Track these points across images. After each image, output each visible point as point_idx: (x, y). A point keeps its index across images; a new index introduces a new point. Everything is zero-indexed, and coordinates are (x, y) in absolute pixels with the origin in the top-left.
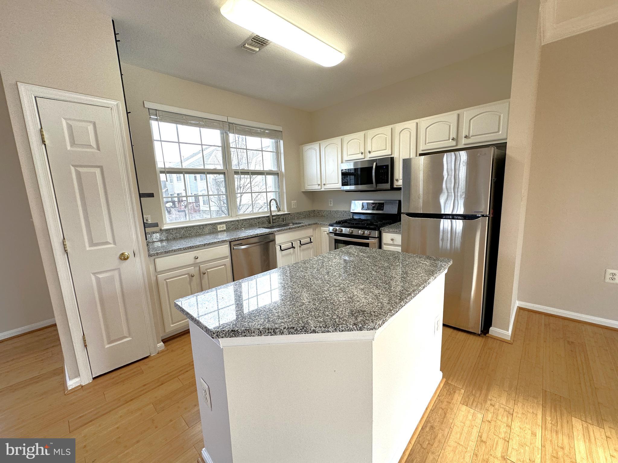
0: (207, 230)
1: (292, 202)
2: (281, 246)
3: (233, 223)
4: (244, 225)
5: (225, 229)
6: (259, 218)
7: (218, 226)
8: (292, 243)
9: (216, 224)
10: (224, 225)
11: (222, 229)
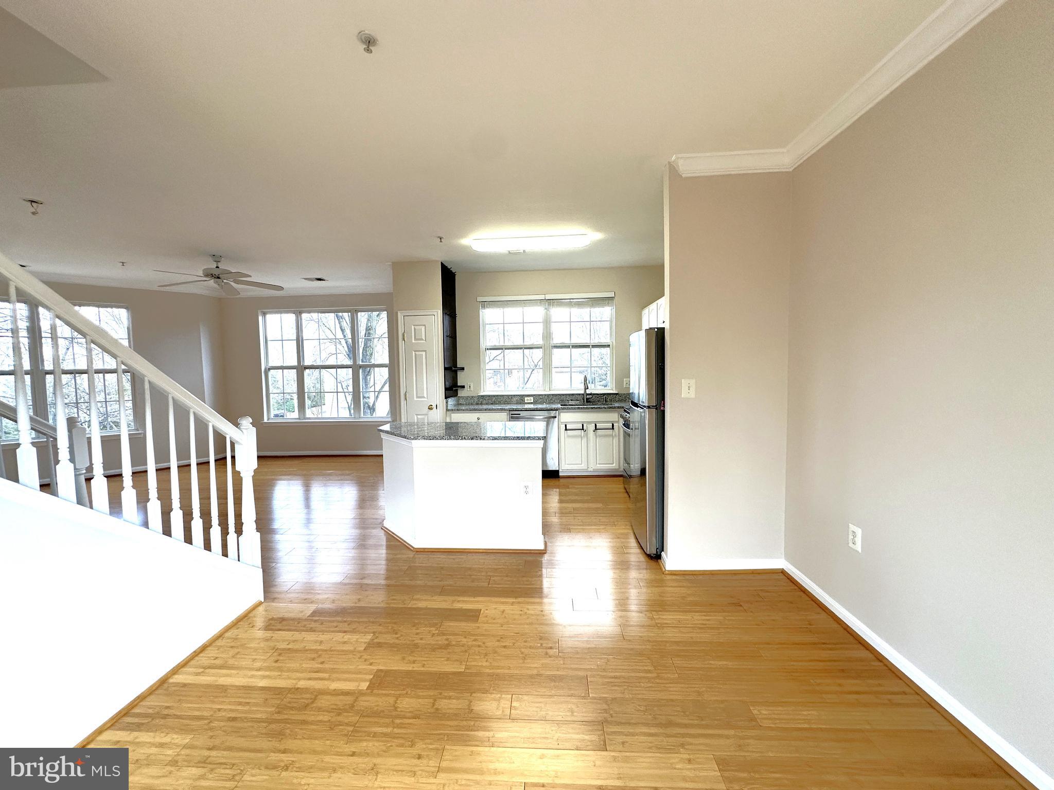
0: (515, 399)
1: (624, 379)
2: (566, 425)
3: (541, 397)
4: (553, 400)
5: (532, 401)
6: (573, 395)
7: (526, 398)
8: (583, 425)
9: (524, 395)
10: (532, 398)
11: (529, 401)
